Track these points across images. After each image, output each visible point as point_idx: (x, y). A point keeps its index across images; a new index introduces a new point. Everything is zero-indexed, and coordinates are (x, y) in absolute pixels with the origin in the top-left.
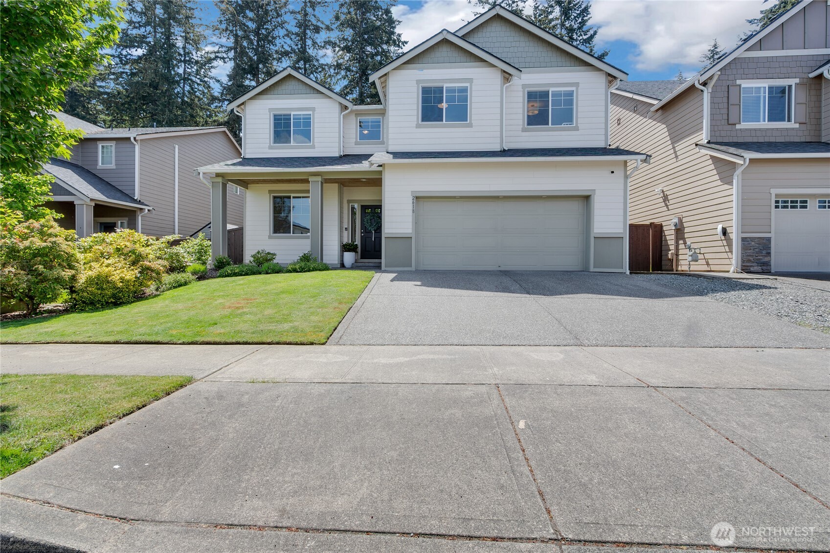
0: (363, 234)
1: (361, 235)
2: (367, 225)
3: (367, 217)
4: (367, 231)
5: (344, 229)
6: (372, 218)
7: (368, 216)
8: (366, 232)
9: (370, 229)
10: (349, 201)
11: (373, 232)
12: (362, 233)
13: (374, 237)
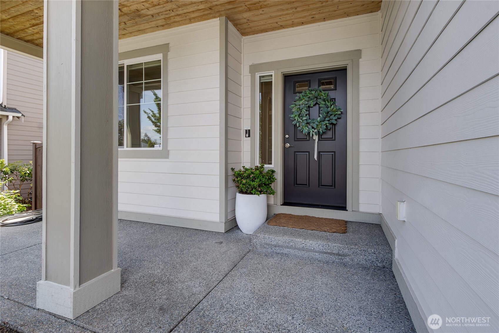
0: (288, 145)
1: (284, 149)
2: (300, 122)
3: (297, 103)
4: (300, 136)
5: (243, 133)
6: (312, 103)
7: (300, 99)
8: (297, 139)
9: (306, 130)
10: (254, 69)
11: (316, 138)
12: (285, 141)
13: (319, 153)
